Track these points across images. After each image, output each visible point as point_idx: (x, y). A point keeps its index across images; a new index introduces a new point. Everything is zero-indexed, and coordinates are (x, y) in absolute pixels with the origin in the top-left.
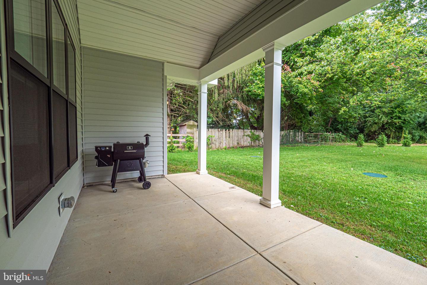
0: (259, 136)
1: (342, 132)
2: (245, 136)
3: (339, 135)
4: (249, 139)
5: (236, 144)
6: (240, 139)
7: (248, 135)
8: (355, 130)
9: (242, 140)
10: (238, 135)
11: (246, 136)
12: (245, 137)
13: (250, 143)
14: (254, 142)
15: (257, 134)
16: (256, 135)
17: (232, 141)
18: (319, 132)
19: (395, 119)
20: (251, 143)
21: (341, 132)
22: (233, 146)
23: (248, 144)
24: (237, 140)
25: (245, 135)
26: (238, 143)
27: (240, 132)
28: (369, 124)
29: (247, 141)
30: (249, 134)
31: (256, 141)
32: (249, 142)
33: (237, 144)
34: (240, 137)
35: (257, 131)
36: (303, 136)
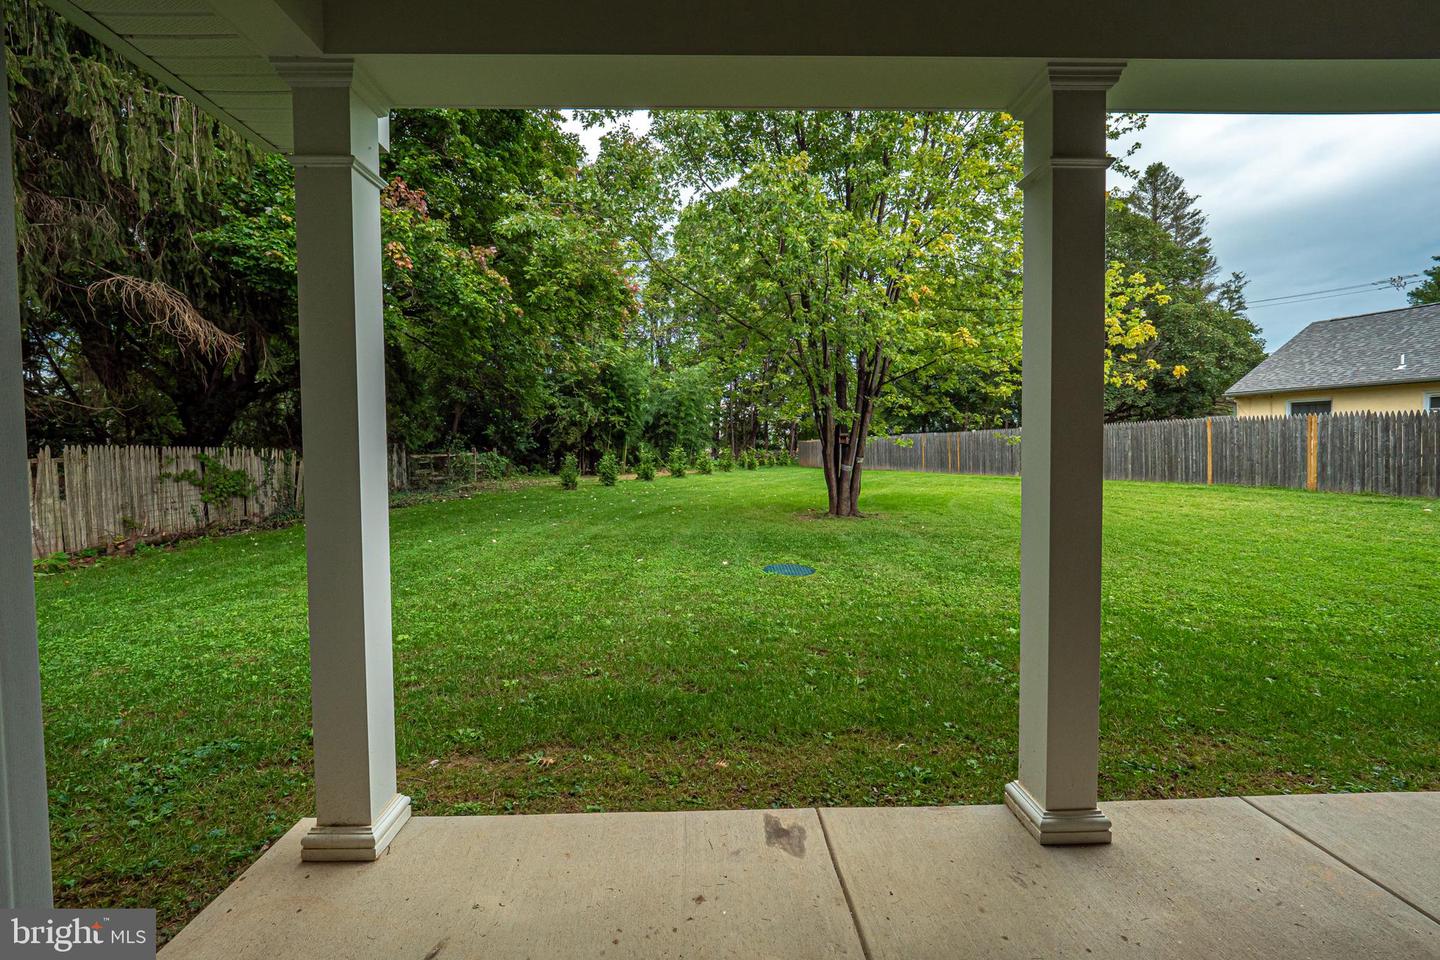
0: (242, 474)
1: (499, 448)
2: (169, 482)
3: (492, 459)
4: (193, 496)
5: (112, 527)
6: (141, 497)
7: (187, 476)
8: (530, 443)
9: (152, 502)
10: (123, 477)
11: (177, 480)
12: (171, 488)
13: (201, 513)
14: (223, 505)
15: (236, 467)
16: (225, 474)
17: (87, 514)
18: (448, 451)
19: (613, 414)
20: (206, 514)
21: (495, 449)
22: (95, 542)
23: (191, 522)
24: (123, 508)
25: (168, 476)
26: (127, 525)
27: (139, 462)
28: (561, 426)
29: (181, 507)
30: (192, 468)
31: (229, 504)
32: (194, 512)
33: (120, 529)
34: (139, 487)
35: (232, 455)
36: (405, 467)
